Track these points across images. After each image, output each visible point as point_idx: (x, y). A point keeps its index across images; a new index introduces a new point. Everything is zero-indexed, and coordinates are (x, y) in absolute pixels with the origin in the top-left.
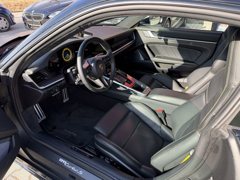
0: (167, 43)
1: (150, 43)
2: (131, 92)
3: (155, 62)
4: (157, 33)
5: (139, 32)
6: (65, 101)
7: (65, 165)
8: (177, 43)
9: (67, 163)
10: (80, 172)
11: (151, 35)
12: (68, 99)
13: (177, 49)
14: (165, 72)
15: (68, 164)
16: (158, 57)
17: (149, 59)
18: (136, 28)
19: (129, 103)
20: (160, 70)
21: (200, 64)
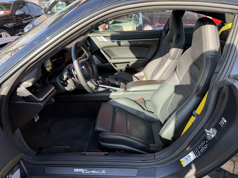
0: (120, 45)
1: (105, 47)
2: (111, 90)
3: (113, 64)
4: (110, 37)
5: (93, 39)
6: (37, 120)
7: (83, 172)
8: (129, 44)
9: (84, 170)
10: (102, 171)
11: (105, 40)
12: (38, 118)
13: (129, 49)
14: (123, 71)
15: (86, 170)
16: (114, 59)
17: (107, 61)
18: (89, 35)
19: (111, 100)
20: (118, 70)
21: (150, 58)
